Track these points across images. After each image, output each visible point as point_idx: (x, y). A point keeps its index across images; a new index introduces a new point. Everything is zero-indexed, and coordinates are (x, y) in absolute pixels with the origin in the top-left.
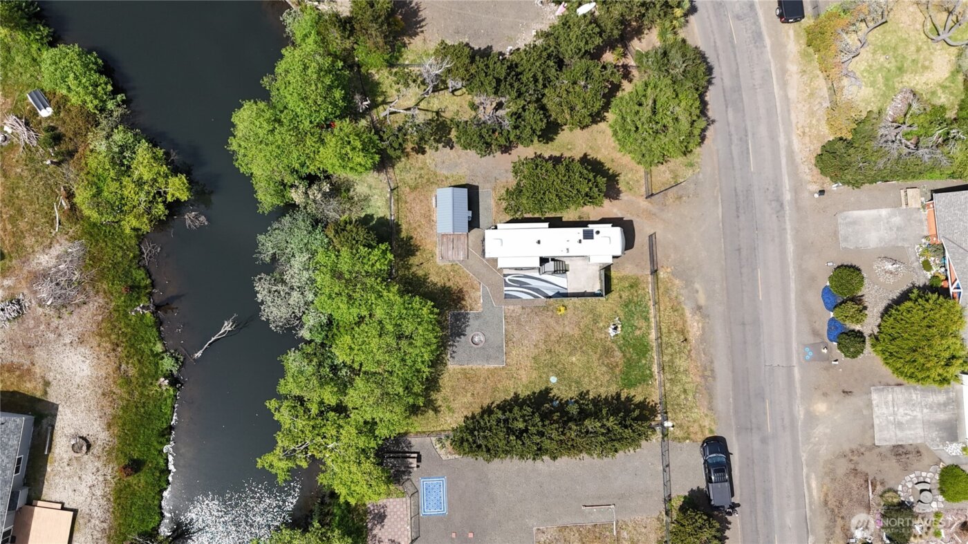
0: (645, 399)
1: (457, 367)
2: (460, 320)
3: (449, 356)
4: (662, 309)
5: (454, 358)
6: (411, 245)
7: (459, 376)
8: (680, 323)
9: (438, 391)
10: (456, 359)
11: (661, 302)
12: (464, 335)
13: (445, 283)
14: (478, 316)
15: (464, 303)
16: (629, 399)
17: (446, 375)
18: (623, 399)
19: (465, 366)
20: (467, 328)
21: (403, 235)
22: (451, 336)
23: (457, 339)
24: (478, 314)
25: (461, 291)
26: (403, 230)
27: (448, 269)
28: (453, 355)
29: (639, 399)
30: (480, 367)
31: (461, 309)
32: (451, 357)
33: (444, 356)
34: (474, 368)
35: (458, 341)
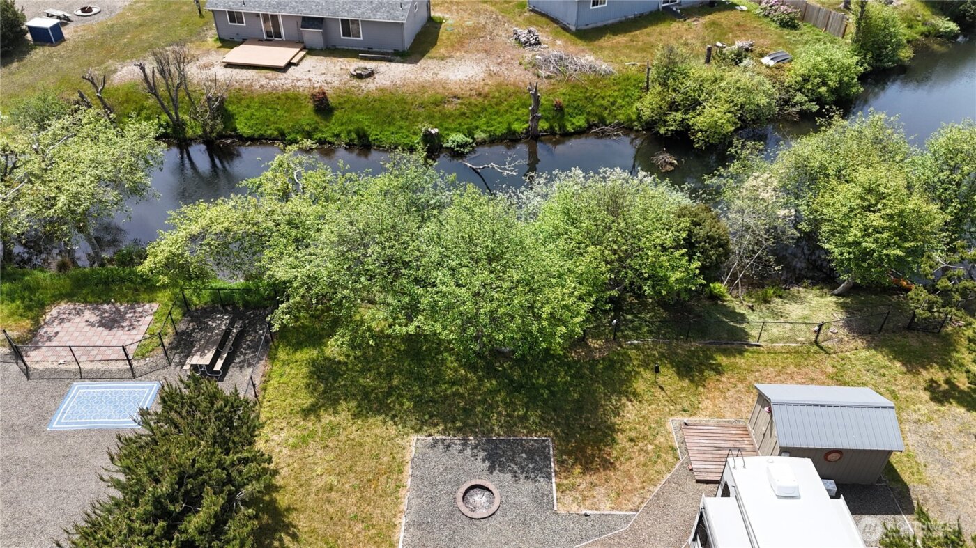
1: (410, 453)
2: (531, 458)
3: (438, 437)
5: (434, 445)
6: (701, 372)
7: (385, 459)
9: (355, 416)
10: (430, 452)
12: (491, 469)
13: (622, 431)
14: (543, 502)
15: (577, 470)
17: (393, 431)
19: (408, 470)
20: (509, 477)
21: (722, 360)
22: (490, 441)
23: (482, 454)
24: (551, 502)
25: (608, 465)
26: (732, 360)
27: (661, 439)
28: (440, 446)
30: (404, 507)
31: (561, 463)
32: (436, 441)
33: (441, 427)
34: (402, 492)
35: (475, 456)
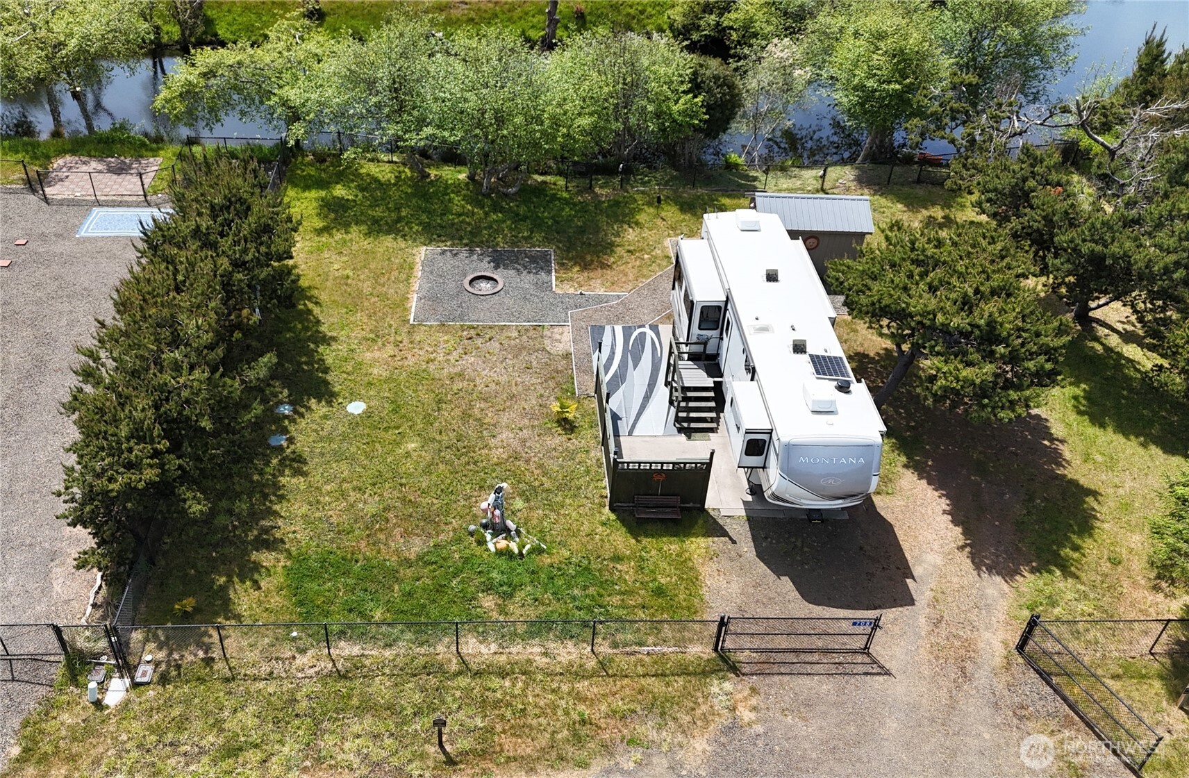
0: (238, 617)
1: (419, 258)
2: (532, 261)
3: (446, 249)
4: (581, 686)
5: (442, 254)
7: (397, 260)
8: (526, 748)
9: (366, 235)
10: (438, 257)
11: (610, 685)
12: (496, 267)
13: (622, 245)
14: (542, 287)
15: (576, 269)
16: (250, 572)
17: (403, 244)
18: (254, 556)
19: (418, 267)
20: (512, 272)
23: (487, 259)
25: (605, 266)
27: (658, 252)
28: (448, 254)
29: (244, 599)
30: (415, 288)
31: (561, 264)
32: (444, 251)
33: (448, 243)
34: (414, 279)
35: (480, 260)
